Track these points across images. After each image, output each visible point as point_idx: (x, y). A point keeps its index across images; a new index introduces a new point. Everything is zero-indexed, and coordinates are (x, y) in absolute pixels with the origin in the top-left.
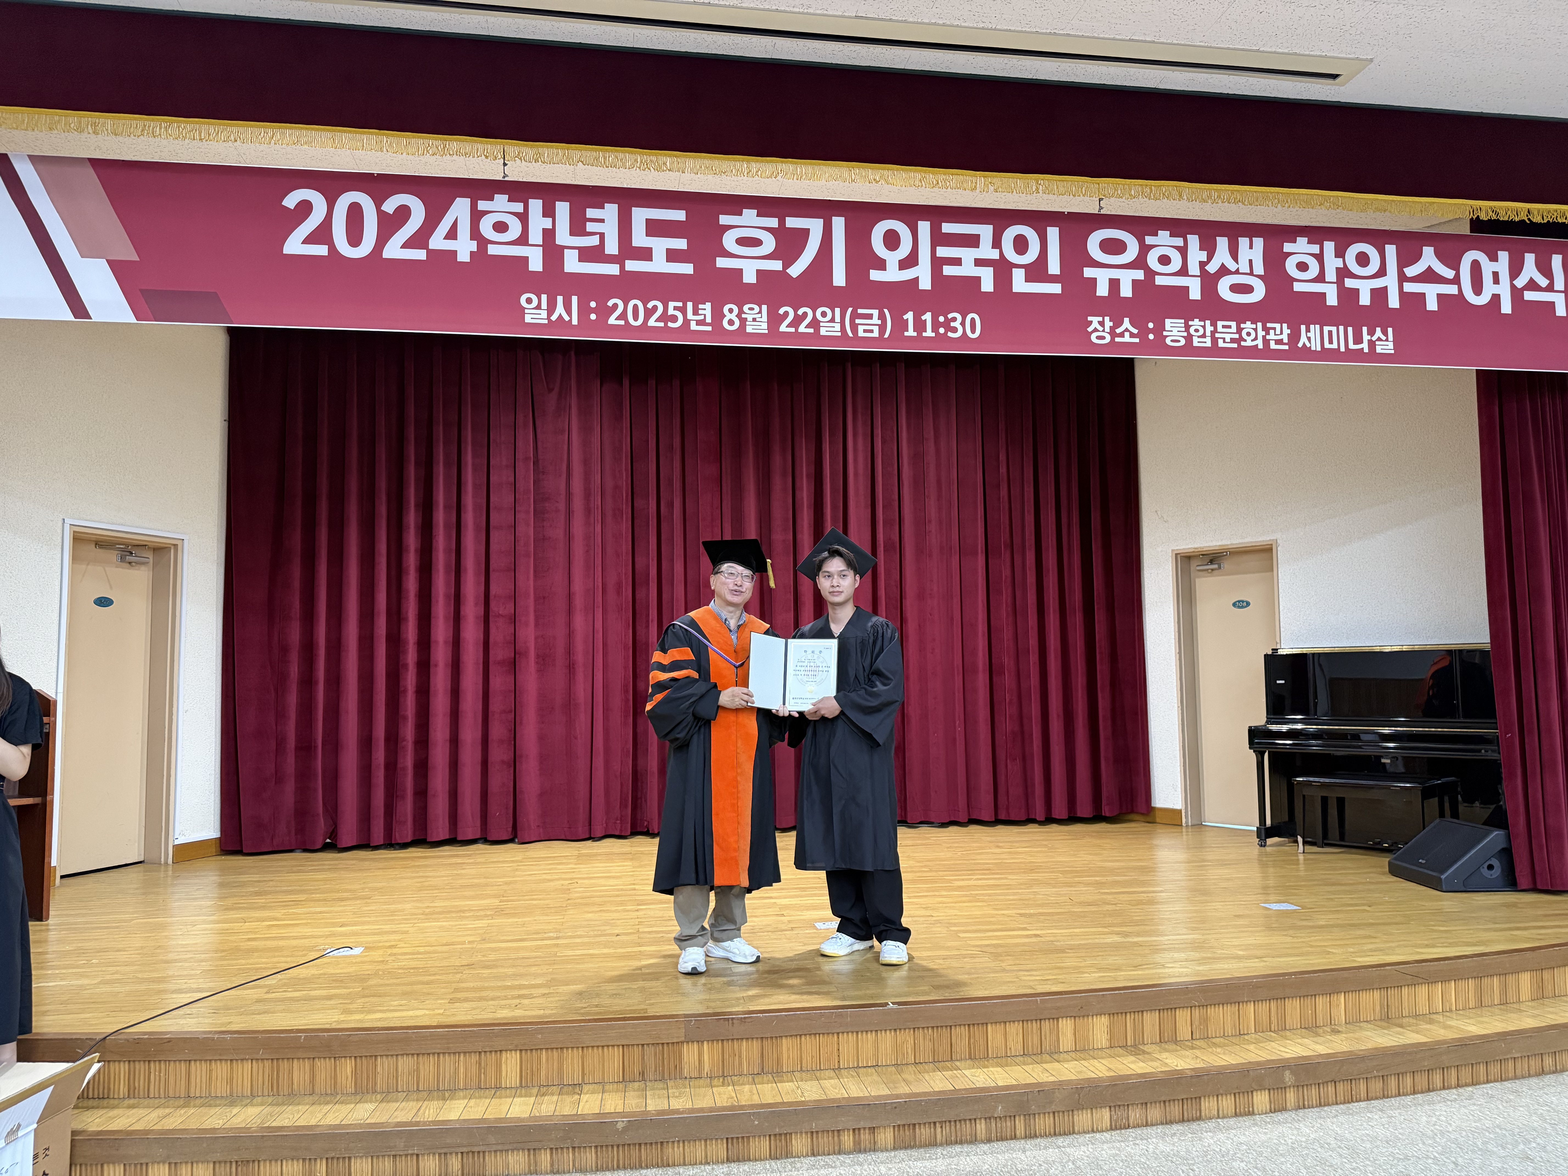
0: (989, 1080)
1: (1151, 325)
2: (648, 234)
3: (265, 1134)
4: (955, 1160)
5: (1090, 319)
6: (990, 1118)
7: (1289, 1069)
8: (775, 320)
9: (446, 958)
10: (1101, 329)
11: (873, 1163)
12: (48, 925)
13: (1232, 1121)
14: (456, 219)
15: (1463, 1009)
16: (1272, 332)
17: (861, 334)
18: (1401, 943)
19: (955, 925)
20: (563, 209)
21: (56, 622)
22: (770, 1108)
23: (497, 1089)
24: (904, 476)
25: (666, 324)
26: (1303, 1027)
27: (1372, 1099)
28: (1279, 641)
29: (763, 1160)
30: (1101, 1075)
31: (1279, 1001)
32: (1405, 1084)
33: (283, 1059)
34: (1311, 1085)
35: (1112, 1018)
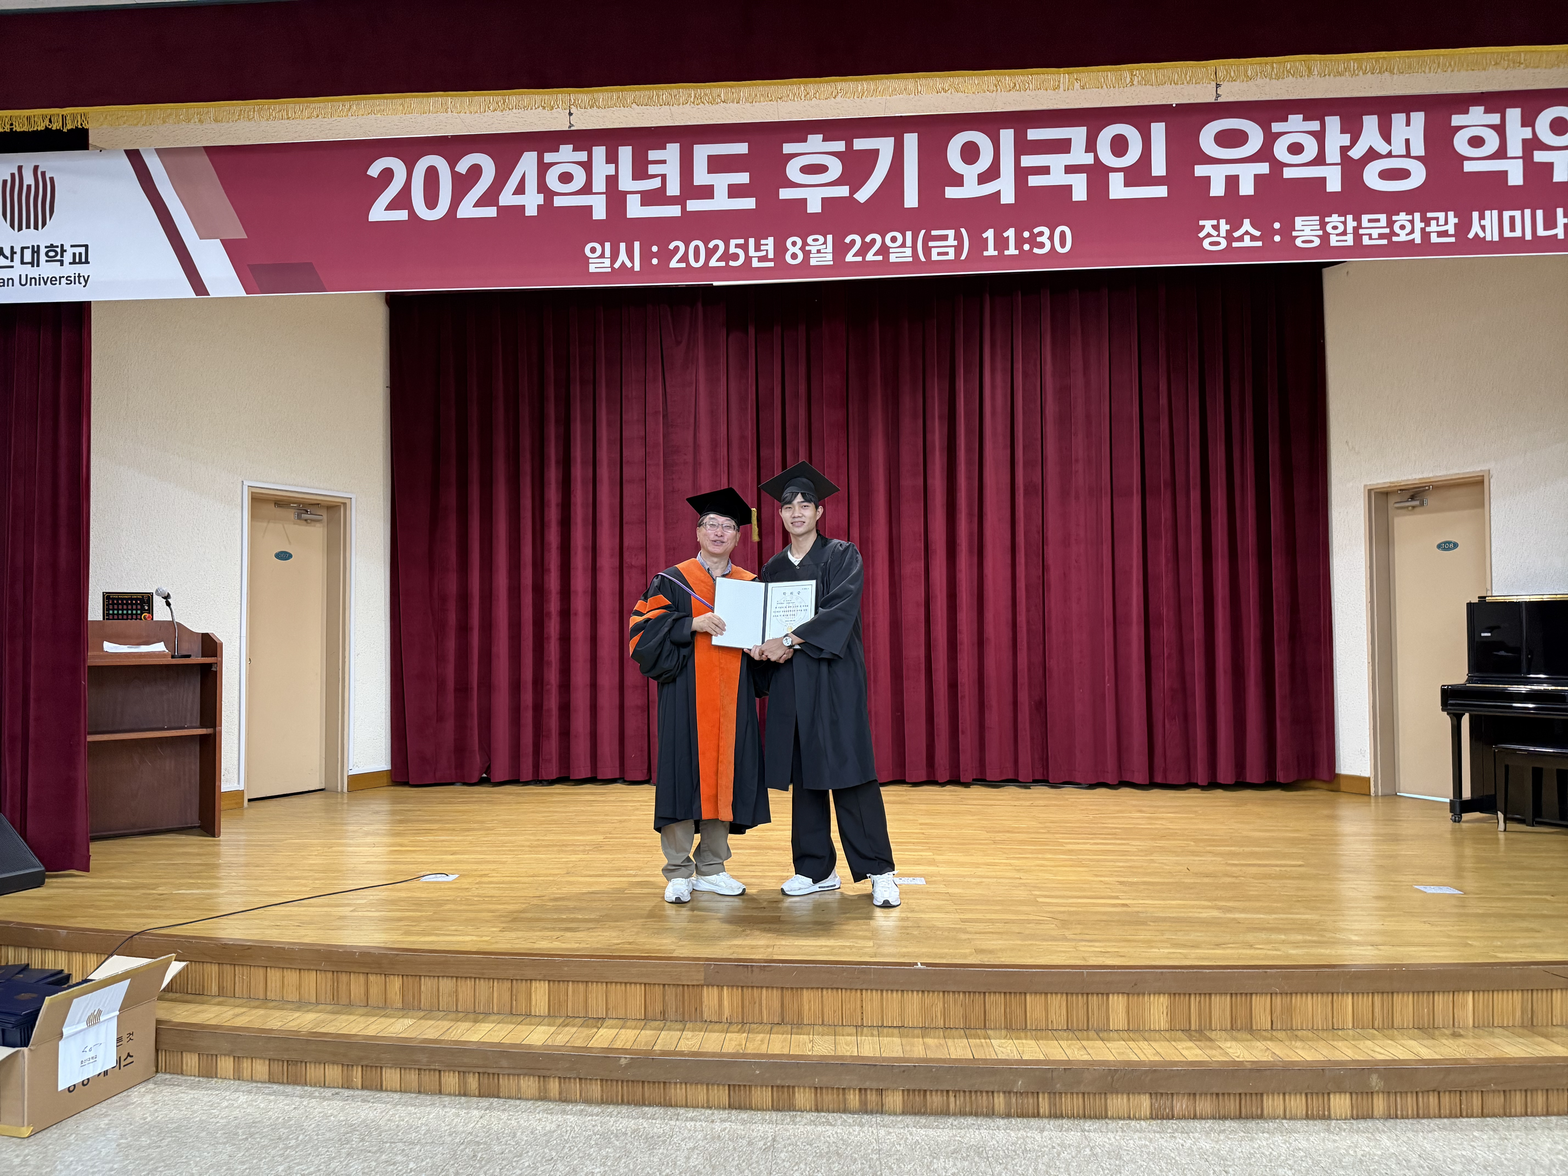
0: (1015, 1052)
1: (1276, 226)
2: (711, 170)
4: (963, 1132)
5: (1202, 223)
6: (1009, 1092)
7: (1376, 1073)
8: (841, 249)
9: (524, 889)
10: (1215, 233)
11: (875, 1125)
12: (220, 841)
13: (1299, 1124)
14: (524, 173)
16: (1433, 223)
17: (935, 257)
19: (1040, 889)
20: (625, 153)
21: (239, 574)
22: (772, 1058)
23: (528, 1016)
24: (1048, 413)
25: (727, 263)
26: (1414, 1027)
27: (1486, 1116)
28: (1489, 588)
29: (766, 1110)
30: (1144, 1058)
31: (1385, 995)
32: (1534, 1103)
33: (342, 972)
34: (1406, 1092)
35: (1172, 998)
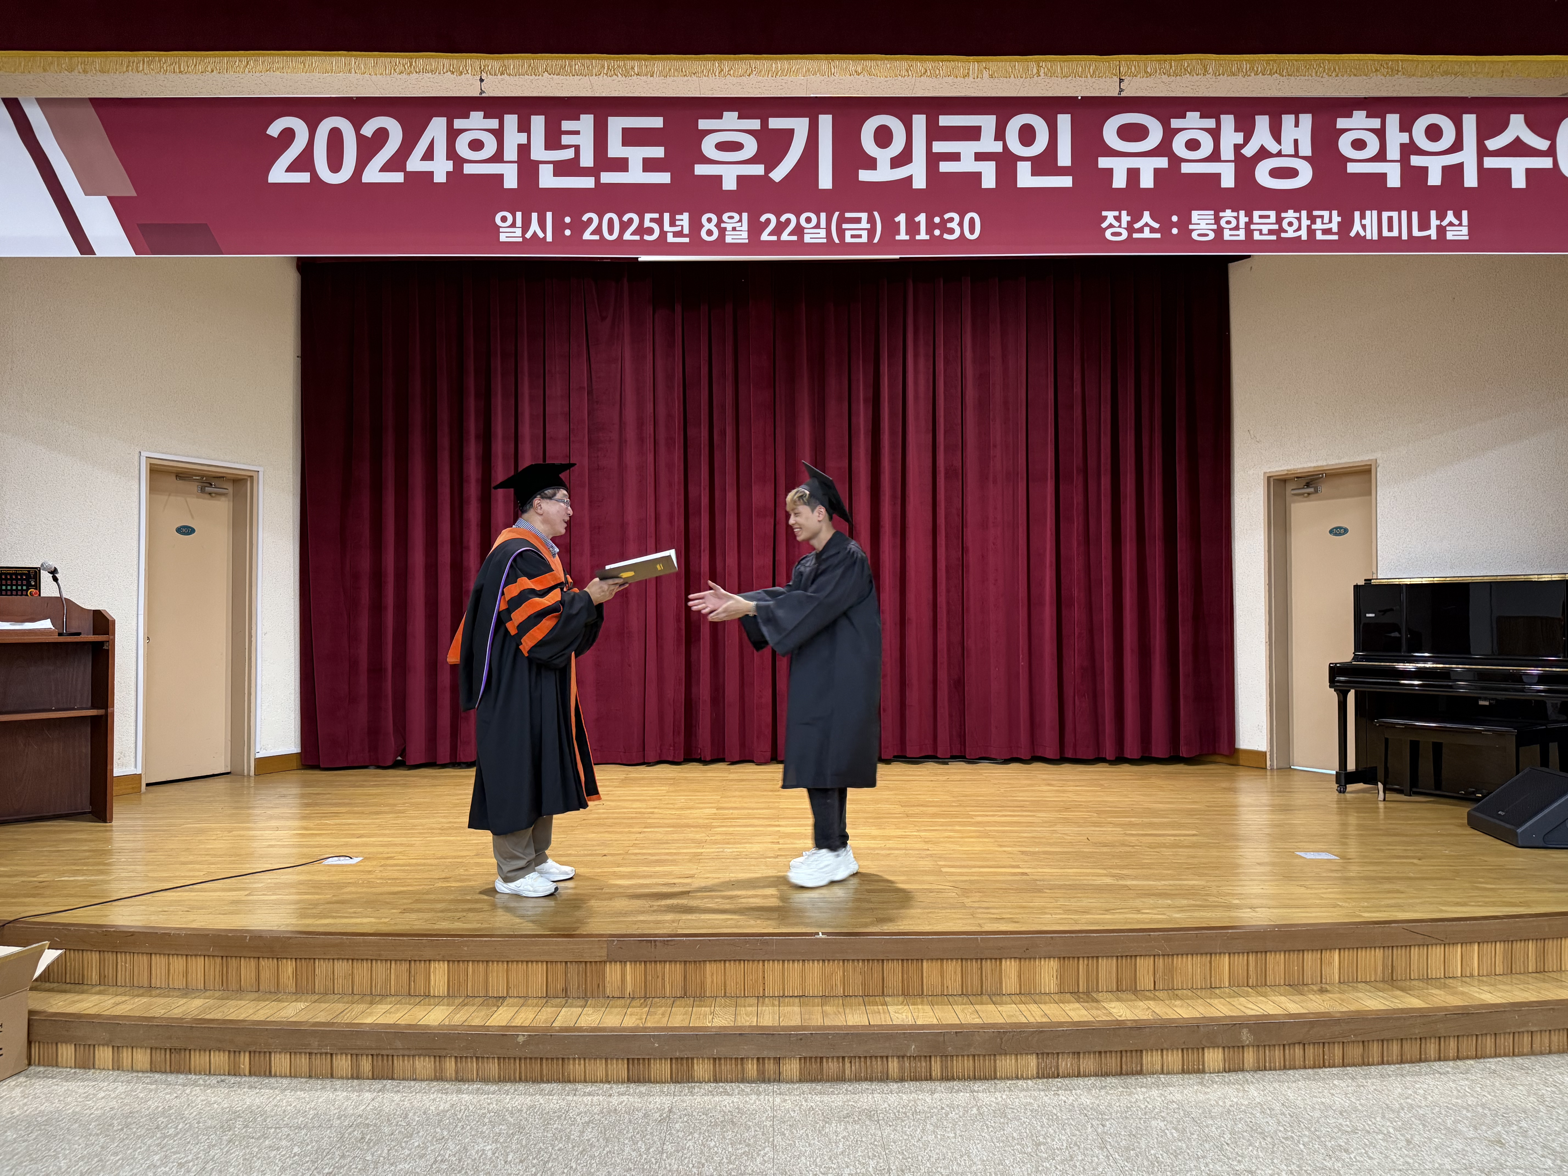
0: (910, 1018)
1: (1175, 218)
2: (625, 143)
3: (194, 1025)
4: (857, 1096)
5: (1104, 213)
6: (903, 1057)
7: (1247, 1028)
8: (756, 228)
9: (430, 871)
10: (1116, 224)
11: (772, 1093)
12: (111, 826)
13: (1175, 1078)
14: (433, 139)
15: (1488, 976)
16: (1319, 220)
17: (848, 239)
18: (1427, 899)
19: (945, 859)
20: (538, 123)
21: (136, 549)
22: (672, 1031)
23: (426, 997)
24: (967, 397)
25: (642, 237)
26: (1287, 984)
27: (1349, 1066)
28: (1375, 571)
29: (665, 1083)
30: (1032, 1020)
31: (1259, 954)
32: (1390, 1052)
33: (231, 957)
34: (1274, 1046)
35: (1062, 962)
